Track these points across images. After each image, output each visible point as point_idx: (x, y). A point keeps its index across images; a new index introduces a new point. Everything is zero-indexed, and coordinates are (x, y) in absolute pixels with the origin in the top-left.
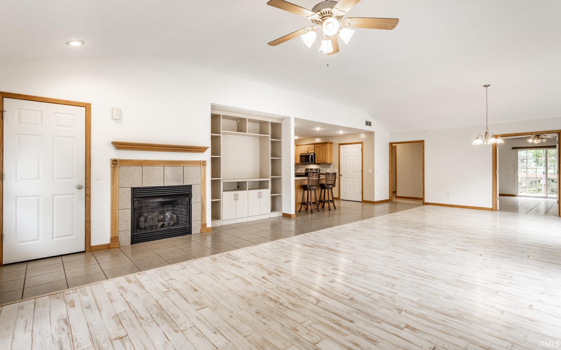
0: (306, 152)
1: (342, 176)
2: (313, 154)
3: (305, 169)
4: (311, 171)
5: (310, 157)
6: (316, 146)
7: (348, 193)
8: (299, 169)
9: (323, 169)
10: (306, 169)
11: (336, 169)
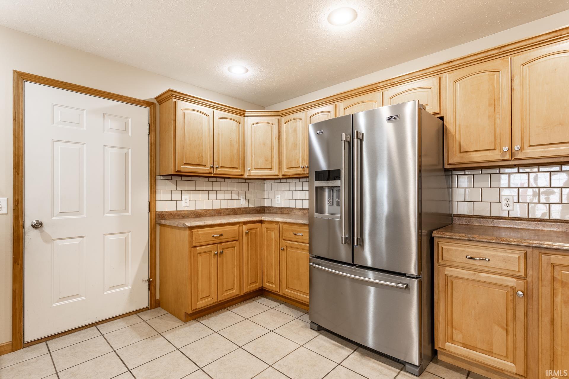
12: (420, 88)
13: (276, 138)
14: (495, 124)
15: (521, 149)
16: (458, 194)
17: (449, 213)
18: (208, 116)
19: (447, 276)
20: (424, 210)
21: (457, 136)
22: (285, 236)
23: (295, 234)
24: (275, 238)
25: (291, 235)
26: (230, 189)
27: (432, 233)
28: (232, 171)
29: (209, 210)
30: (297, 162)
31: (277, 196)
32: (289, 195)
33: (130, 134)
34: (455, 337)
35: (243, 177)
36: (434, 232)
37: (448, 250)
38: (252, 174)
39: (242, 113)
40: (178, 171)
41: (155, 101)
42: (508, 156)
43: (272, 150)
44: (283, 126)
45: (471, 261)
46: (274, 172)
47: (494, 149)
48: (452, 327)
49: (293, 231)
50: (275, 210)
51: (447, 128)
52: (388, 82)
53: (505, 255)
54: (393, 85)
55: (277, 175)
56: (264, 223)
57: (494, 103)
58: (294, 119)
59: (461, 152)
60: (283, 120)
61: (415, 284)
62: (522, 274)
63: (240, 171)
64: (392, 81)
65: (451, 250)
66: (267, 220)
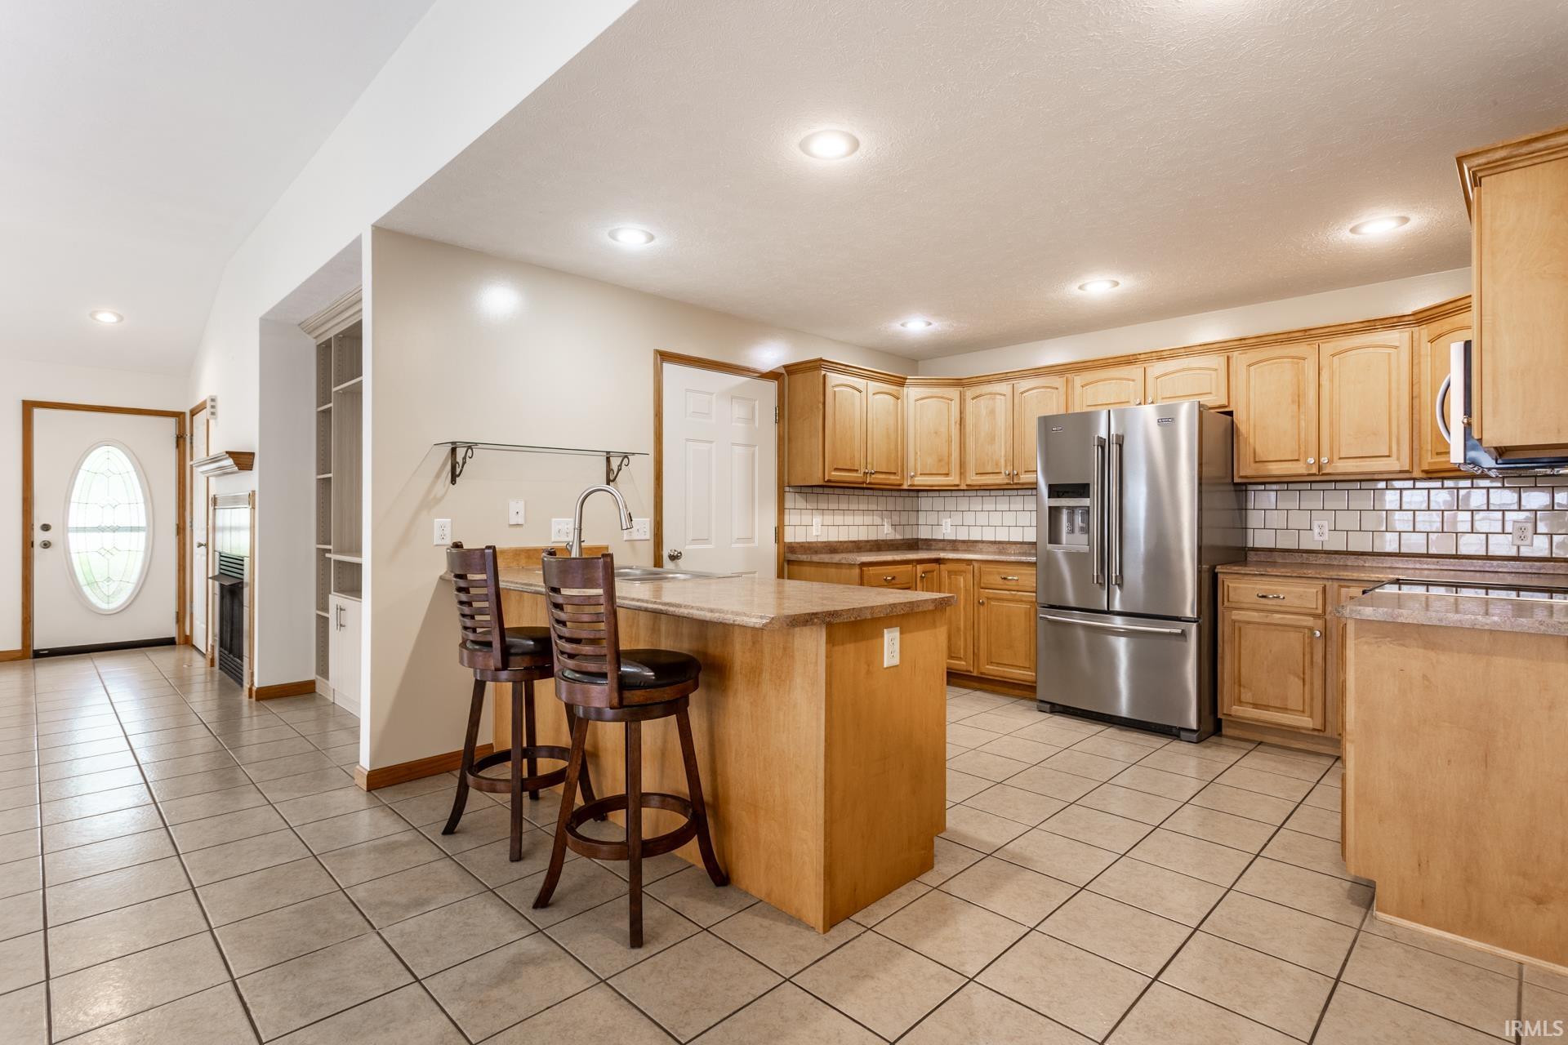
12: (1200, 369)
13: (956, 423)
14: (1299, 428)
15: (1330, 461)
16: (1255, 519)
17: (1240, 545)
18: (860, 392)
19: (1234, 622)
20: (1205, 542)
21: (1252, 441)
22: (986, 581)
23: (1005, 579)
24: (965, 586)
25: (996, 580)
26: (861, 507)
27: (1215, 568)
28: (889, 479)
29: (845, 542)
30: (997, 465)
31: (944, 521)
32: (969, 518)
33: (757, 424)
34: (1243, 698)
35: (901, 488)
36: (1218, 567)
37: (1235, 589)
38: (916, 483)
39: (901, 382)
40: (829, 481)
41: (783, 371)
42: (1314, 470)
43: (950, 442)
44: (970, 405)
45: (1263, 599)
46: (953, 479)
47: (1297, 460)
48: (1240, 685)
49: (999, 573)
50: (941, 545)
51: (1238, 429)
52: (1154, 354)
53: (1302, 589)
54: (1160, 358)
55: (958, 485)
56: (945, 564)
57: (1298, 399)
58: (990, 394)
59: (1256, 462)
60: (970, 393)
61: (1193, 629)
62: (1320, 611)
63: (898, 478)
64: (1159, 354)
65: (1239, 588)
66: (947, 557)
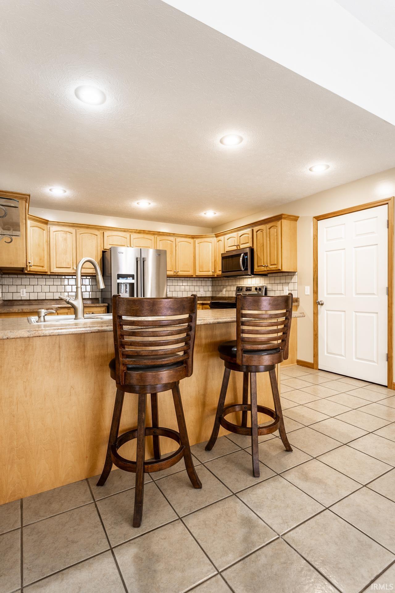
0: (235, 248)
1: (322, 304)
2: (248, 250)
3: (235, 288)
4: (248, 293)
5: (241, 258)
6: (256, 229)
7: (341, 355)
8: (225, 289)
9: (275, 287)
10: (237, 287)
11: (306, 287)
13: (46, 242)
30: (68, 264)
38: (31, 270)
43: (44, 251)
44: (52, 234)
46: (45, 269)
47: (171, 271)
55: (47, 273)
58: (64, 231)
60: (52, 229)
